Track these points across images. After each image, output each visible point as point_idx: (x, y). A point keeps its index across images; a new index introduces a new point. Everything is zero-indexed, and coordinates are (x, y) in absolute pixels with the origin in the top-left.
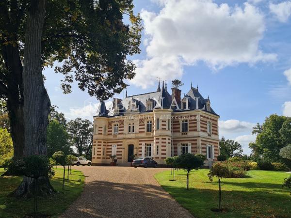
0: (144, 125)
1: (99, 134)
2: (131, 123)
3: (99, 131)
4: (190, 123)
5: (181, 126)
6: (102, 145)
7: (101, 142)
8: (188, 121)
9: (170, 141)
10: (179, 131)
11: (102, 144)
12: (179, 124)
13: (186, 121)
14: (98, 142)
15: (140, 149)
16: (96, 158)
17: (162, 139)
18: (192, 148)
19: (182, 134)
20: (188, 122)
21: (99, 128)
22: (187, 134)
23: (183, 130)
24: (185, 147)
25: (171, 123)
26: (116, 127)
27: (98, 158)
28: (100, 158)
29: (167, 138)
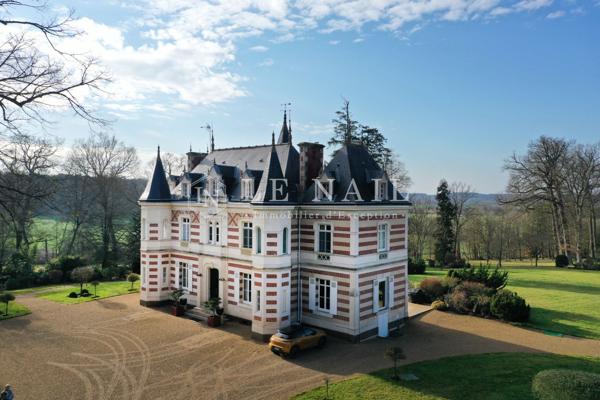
0: (237, 230)
1: (152, 239)
2: (213, 222)
3: (151, 232)
4: (335, 235)
5: (316, 238)
6: (159, 263)
7: (156, 257)
8: (332, 228)
9: (288, 279)
10: (312, 249)
11: (160, 260)
12: (313, 233)
13: (329, 228)
14: (151, 257)
15: (231, 284)
16: (147, 290)
17: (269, 276)
18: (339, 292)
19: (319, 257)
20: (332, 231)
21: (151, 225)
22: (328, 258)
23: (321, 249)
24: (325, 286)
25: (289, 237)
26: (186, 223)
27: (151, 290)
28: (155, 290)
29: (279, 274)
